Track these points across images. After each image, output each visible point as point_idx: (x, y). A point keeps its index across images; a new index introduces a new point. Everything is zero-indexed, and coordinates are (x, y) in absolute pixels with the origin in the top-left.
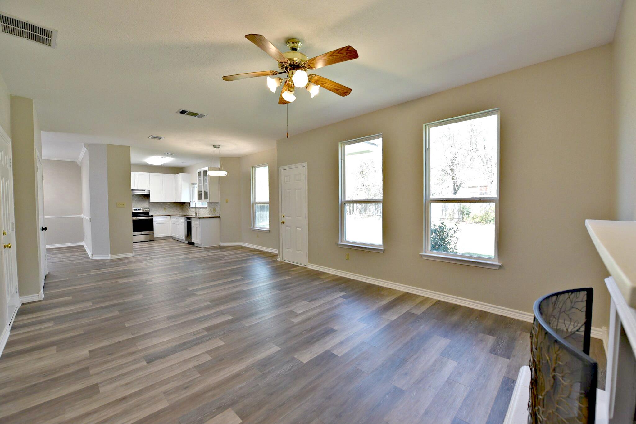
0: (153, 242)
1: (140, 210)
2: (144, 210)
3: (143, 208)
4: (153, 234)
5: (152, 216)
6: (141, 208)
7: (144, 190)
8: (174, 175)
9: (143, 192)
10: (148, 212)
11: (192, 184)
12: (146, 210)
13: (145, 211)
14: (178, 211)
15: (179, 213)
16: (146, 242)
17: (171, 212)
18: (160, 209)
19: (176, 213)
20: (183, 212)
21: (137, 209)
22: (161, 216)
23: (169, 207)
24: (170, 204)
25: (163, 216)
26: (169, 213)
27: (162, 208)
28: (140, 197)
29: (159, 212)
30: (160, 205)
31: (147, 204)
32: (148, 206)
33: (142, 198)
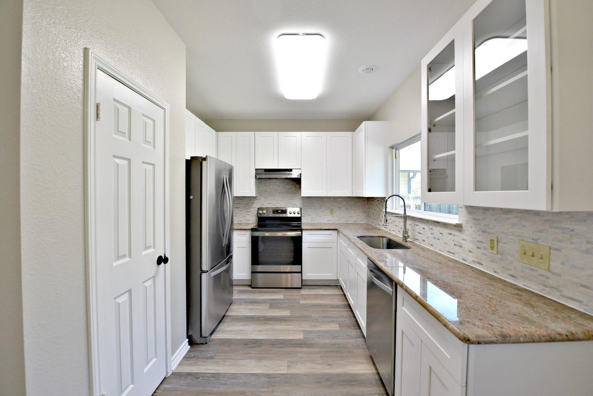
0: (298, 289)
1: (284, 212)
2: (292, 212)
4: (301, 273)
7: (291, 170)
8: (351, 132)
9: (288, 175)
10: (300, 219)
11: (392, 147)
13: (294, 215)
14: (358, 216)
15: (360, 221)
16: (284, 289)
17: (344, 217)
18: (323, 211)
19: (355, 221)
20: (368, 219)
21: (279, 211)
22: (318, 230)
23: (340, 208)
24: (341, 201)
25: (323, 230)
26: (340, 220)
27: (326, 210)
28: (287, 186)
29: (320, 217)
30: (323, 202)
31: (299, 200)
32: (301, 204)
33: (291, 187)
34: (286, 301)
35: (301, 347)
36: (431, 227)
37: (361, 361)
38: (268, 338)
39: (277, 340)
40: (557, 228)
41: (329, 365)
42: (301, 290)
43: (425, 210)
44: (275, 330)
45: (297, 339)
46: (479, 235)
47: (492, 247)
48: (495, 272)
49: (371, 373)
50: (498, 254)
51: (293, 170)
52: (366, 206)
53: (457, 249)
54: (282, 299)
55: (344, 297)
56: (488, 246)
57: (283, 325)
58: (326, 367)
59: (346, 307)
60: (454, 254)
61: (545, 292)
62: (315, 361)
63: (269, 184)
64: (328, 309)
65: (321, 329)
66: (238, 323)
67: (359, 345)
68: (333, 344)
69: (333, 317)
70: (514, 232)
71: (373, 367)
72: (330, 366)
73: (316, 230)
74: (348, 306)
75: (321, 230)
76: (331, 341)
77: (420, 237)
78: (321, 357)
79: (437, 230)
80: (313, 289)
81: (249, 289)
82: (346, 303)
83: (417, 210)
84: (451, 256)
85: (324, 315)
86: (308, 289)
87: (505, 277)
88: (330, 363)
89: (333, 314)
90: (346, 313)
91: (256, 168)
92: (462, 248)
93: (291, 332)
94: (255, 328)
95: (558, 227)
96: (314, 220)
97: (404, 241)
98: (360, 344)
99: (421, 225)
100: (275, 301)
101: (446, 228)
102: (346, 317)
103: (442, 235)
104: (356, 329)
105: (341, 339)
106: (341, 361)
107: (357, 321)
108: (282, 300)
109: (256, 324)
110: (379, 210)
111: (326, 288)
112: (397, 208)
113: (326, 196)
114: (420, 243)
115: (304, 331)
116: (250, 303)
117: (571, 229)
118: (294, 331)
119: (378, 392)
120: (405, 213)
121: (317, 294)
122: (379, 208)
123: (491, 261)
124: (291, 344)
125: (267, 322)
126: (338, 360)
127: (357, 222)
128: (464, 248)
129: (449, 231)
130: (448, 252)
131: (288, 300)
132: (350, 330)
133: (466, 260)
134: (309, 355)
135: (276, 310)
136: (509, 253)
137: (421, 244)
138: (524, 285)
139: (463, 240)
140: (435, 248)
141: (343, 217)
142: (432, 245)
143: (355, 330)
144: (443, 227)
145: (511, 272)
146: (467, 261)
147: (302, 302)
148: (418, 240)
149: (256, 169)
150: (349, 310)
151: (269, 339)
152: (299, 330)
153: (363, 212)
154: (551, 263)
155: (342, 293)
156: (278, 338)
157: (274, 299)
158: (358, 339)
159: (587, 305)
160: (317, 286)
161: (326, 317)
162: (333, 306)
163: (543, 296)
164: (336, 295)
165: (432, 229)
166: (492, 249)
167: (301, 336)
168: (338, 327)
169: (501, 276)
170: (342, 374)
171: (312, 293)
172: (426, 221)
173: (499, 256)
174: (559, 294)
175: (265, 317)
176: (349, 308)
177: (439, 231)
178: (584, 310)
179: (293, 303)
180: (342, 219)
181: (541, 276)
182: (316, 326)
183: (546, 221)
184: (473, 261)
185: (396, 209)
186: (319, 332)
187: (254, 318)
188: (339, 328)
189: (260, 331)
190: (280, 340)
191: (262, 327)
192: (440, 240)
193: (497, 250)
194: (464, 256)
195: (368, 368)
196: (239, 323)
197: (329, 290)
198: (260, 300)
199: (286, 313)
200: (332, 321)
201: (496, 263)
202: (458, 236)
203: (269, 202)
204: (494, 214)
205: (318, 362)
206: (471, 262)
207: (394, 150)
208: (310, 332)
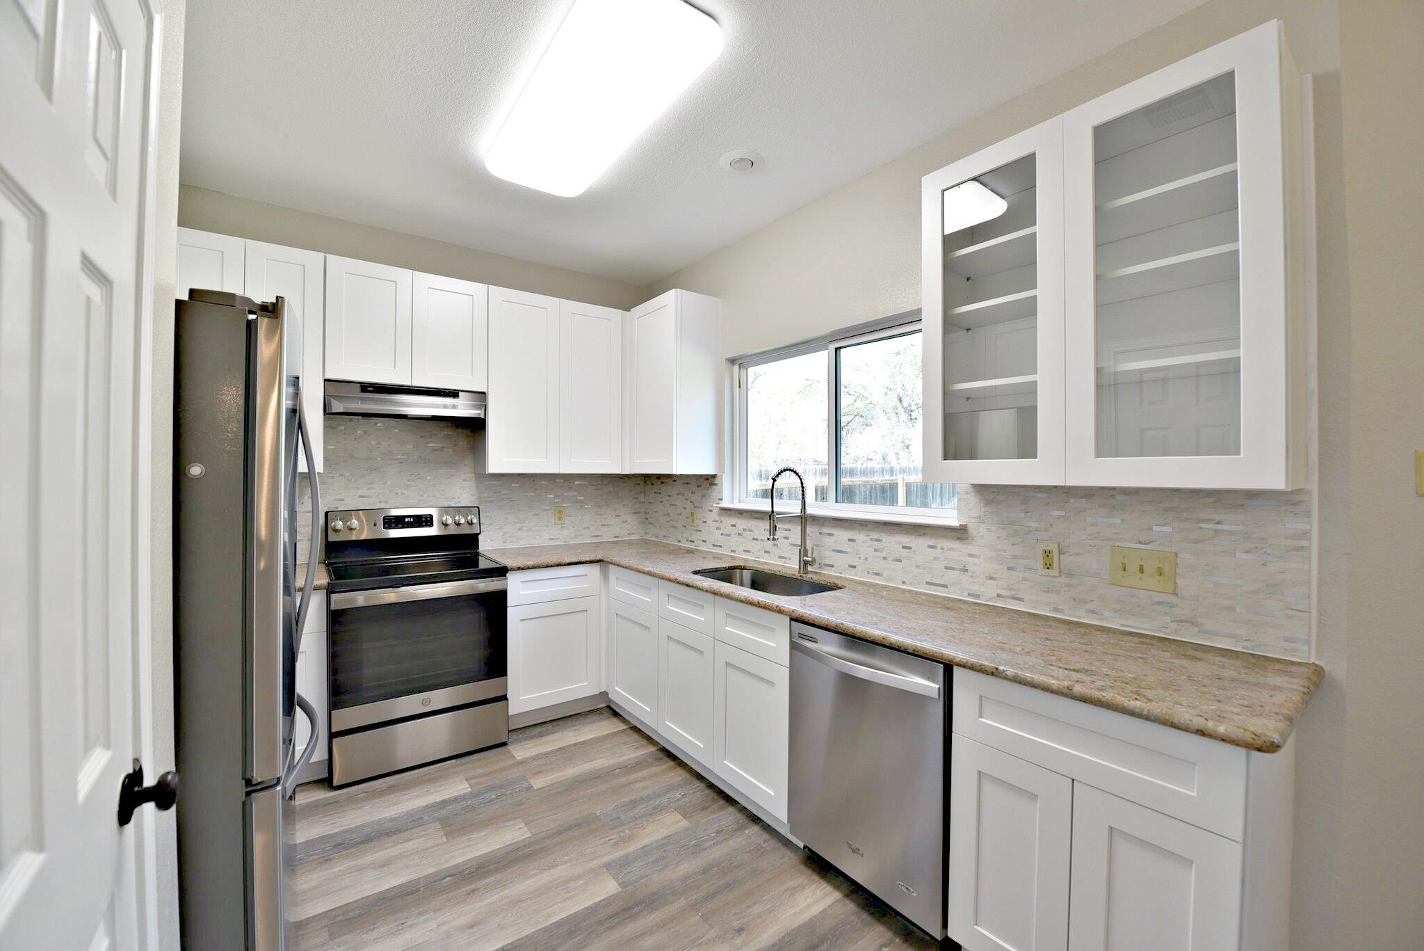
0: (500, 750)
1: (425, 521)
2: (450, 521)
3: (445, 510)
4: (504, 698)
5: (502, 572)
6: (433, 512)
7: (454, 394)
8: (620, 311)
9: (445, 407)
10: (473, 540)
11: (732, 361)
12: (458, 524)
13: (453, 530)
14: (623, 522)
15: (629, 534)
16: (454, 761)
17: (591, 528)
18: (538, 515)
19: (615, 537)
20: (647, 529)
21: (407, 520)
22: (551, 566)
23: (581, 505)
24: (584, 485)
25: (565, 565)
26: (581, 535)
27: (544, 510)
28: (430, 442)
29: (529, 530)
30: (536, 489)
31: (466, 484)
32: (472, 495)
33: (442, 445)
34: (486, 796)
35: (634, 917)
36: (876, 536)
37: (793, 883)
38: (516, 937)
39: (546, 929)
40: (1187, 520)
41: (740, 930)
42: (510, 748)
43: (836, 502)
44: (520, 901)
45: (606, 899)
46: (1013, 545)
47: (1048, 564)
48: (1056, 610)
49: (834, 903)
50: (1060, 576)
51: (460, 393)
52: (641, 498)
53: (952, 575)
54: (471, 793)
55: (636, 736)
56: (1040, 564)
57: (532, 876)
58: (738, 941)
59: (660, 759)
60: (946, 586)
61: (1168, 631)
62: (699, 938)
63: (365, 432)
64: (624, 780)
65: (645, 842)
66: (366, 933)
67: (759, 845)
68: (705, 871)
69: (649, 798)
70: (1099, 533)
71: (825, 885)
72: (744, 934)
73: (547, 566)
74: (661, 755)
75: (559, 565)
76: (693, 862)
77: (840, 561)
78: (705, 918)
79: (893, 542)
80: (540, 735)
81: (323, 795)
82: (652, 749)
83: (819, 503)
84: (937, 591)
85: (626, 799)
86: (526, 739)
87: (1079, 617)
88: (736, 924)
89: (645, 788)
90: (672, 774)
91: (328, 377)
92: (969, 574)
93: (572, 885)
94: (445, 923)
95: (1192, 519)
96: (512, 542)
97: (802, 571)
98: (760, 841)
99: (842, 535)
100: (450, 808)
101: (920, 535)
102: (681, 786)
103: (909, 551)
104: (722, 808)
105: (710, 847)
106: (756, 907)
107: (711, 786)
108: (472, 795)
109: (439, 910)
110: (688, 505)
111: (573, 723)
112: (742, 500)
113: (557, 472)
114: (841, 573)
115: (608, 866)
116: (362, 842)
117: (1216, 521)
118: (578, 878)
119: (882, 941)
120: (805, 508)
121: (563, 748)
122: (692, 502)
123: (1045, 592)
124: (600, 923)
125: (474, 886)
126: (749, 907)
127: (620, 539)
128: (973, 573)
129: (932, 542)
130: (928, 583)
131: (491, 789)
132: (715, 816)
133: (978, 596)
134: (673, 929)
135: (475, 836)
136: (1087, 572)
137: (843, 575)
138: (1121, 625)
139: (970, 555)
140: (886, 580)
141: (588, 528)
142: (877, 574)
143: (725, 812)
144: (912, 534)
145: (1090, 606)
146: (981, 598)
147: (537, 783)
148: (833, 566)
149: (325, 380)
150: (672, 763)
151: (522, 939)
152: (593, 870)
153: (634, 513)
154: (1178, 580)
155: (623, 727)
156: (549, 923)
157: (444, 803)
158: (747, 832)
159: (1249, 640)
160: (546, 725)
161: (633, 804)
162: (626, 767)
163: (1168, 640)
164: (614, 734)
165: (877, 540)
166: (1048, 568)
167: (609, 887)
168: (682, 820)
169: (1070, 616)
170: (783, 937)
171: (548, 748)
172: (858, 525)
173: (1062, 580)
174: (1196, 629)
175: (453, 872)
176: (666, 759)
177: (900, 543)
178: (1244, 648)
179: (511, 794)
180: (586, 531)
181: (1159, 605)
182: (628, 839)
183: (1166, 510)
184: (998, 596)
185: (739, 502)
186: (645, 851)
187: (417, 891)
188: (686, 821)
189: (472, 926)
190: (558, 924)
191: (470, 910)
192: (903, 561)
193: (1060, 569)
194: (975, 588)
195: (819, 893)
196: (373, 930)
197: (587, 728)
198: (392, 820)
199: (513, 834)
200: (654, 809)
201: (1058, 592)
202: (954, 550)
203: (361, 492)
204: (1049, 503)
205: (708, 936)
206: (994, 597)
207: (736, 368)
208: (626, 862)
